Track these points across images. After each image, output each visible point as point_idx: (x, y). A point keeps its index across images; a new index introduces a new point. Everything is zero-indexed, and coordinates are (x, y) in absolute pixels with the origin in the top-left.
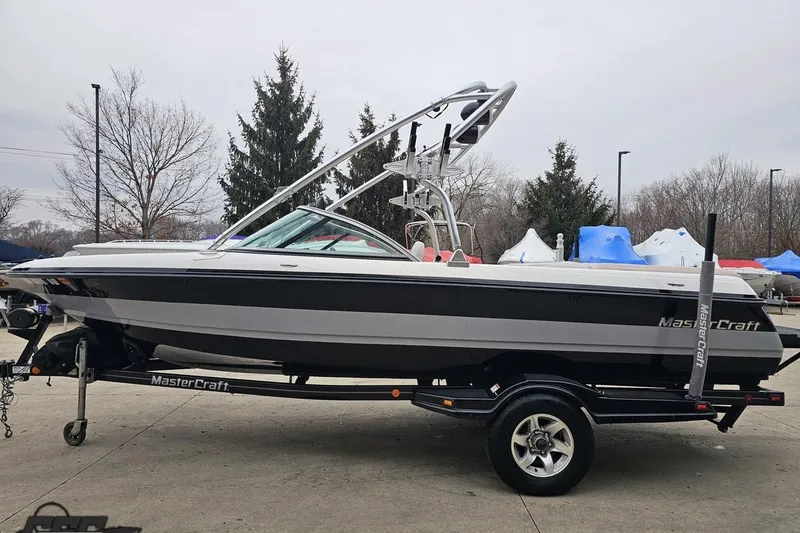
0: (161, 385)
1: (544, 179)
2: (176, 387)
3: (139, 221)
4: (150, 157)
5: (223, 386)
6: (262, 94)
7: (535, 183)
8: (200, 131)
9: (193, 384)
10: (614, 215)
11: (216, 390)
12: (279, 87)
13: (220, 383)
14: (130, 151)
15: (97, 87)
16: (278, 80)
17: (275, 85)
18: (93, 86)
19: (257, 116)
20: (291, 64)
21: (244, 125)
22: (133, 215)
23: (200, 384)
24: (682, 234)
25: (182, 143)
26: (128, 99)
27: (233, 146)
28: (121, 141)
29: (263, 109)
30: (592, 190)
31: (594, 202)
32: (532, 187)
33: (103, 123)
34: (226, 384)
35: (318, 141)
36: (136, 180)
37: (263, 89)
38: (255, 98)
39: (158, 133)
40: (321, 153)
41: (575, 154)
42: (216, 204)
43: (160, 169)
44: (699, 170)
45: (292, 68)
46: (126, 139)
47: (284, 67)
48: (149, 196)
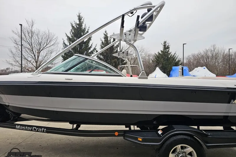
0: (20, 129)
1: (160, 52)
2: (25, 130)
3: (35, 66)
4: (38, 47)
5: (44, 130)
6: (73, 27)
7: (157, 54)
8: (54, 38)
9: (32, 129)
10: (182, 63)
11: (41, 132)
12: (78, 25)
13: (43, 129)
14: (32, 44)
15: (21, 25)
16: (78, 22)
17: (77, 24)
18: (20, 25)
19: (71, 33)
20: (82, 18)
21: (68, 37)
22: (33, 65)
23: (35, 129)
24: (204, 68)
25: (48, 42)
26: (31, 29)
27: (64, 43)
28: (29, 42)
29: (73, 31)
30: (175, 55)
31: (176, 59)
32: (156, 55)
33: (23, 36)
34: (45, 129)
35: (90, 41)
36: (34, 54)
37: (73, 25)
38: (71, 28)
39: (41, 39)
40: (92, 45)
41: (169, 45)
42: (59, 61)
43: (41, 50)
44: (208, 49)
45: (82, 19)
46: (30, 41)
47: (80, 19)
48: (38, 59)
